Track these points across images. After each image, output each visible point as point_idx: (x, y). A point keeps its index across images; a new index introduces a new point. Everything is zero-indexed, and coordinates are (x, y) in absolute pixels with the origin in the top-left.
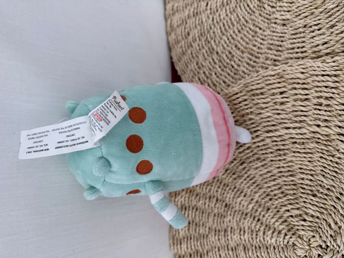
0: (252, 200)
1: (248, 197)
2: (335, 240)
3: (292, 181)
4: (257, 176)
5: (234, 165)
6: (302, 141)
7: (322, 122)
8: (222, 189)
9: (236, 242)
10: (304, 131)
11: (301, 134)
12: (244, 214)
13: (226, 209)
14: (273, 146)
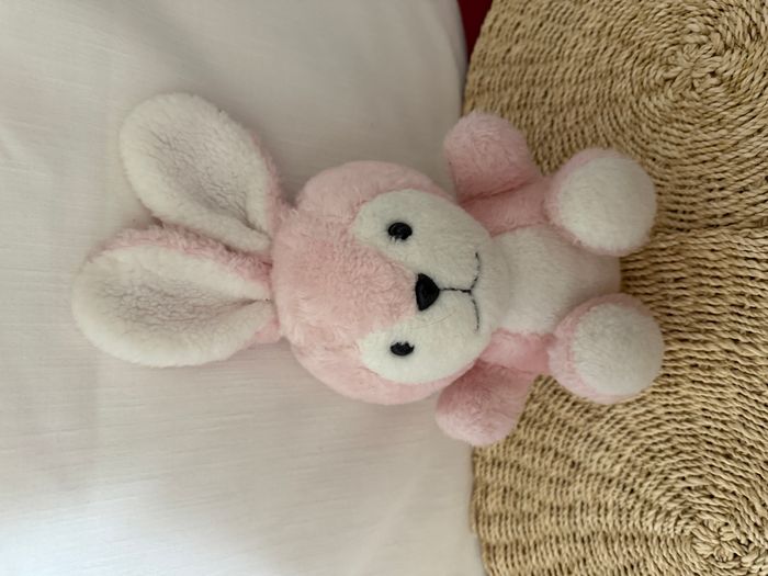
0: (620, 456)
1: (614, 452)
2: (761, 532)
3: (689, 429)
4: (629, 417)
6: (708, 364)
7: (743, 335)
8: (566, 435)
9: (589, 527)
10: (712, 348)
11: (707, 352)
12: (606, 481)
13: (573, 470)
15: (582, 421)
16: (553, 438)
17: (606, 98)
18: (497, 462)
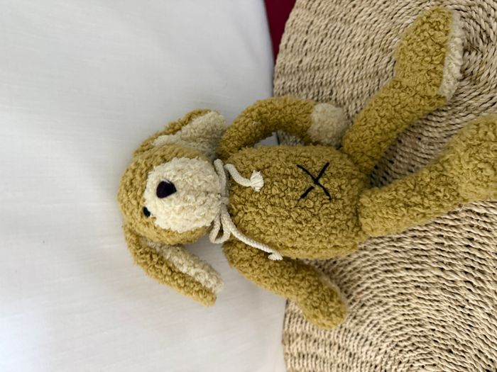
0: (380, 349)
1: (375, 347)
3: (422, 331)
4: (381, 322)
5: (354, 308)
6: (426, 285)
7: (446, 265)
8: (344, 335)
10: (427, 274)
11: (424, 277)
12: (373, 367)
13: (351, 359)
14: (394, 288)
15: (352, 325)
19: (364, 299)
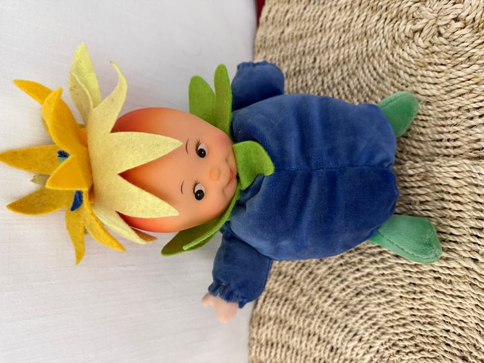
15: (341, 315)
16: (317, 325)
17: (365, 54)
18: (270, 343)
19: (362, 286)
